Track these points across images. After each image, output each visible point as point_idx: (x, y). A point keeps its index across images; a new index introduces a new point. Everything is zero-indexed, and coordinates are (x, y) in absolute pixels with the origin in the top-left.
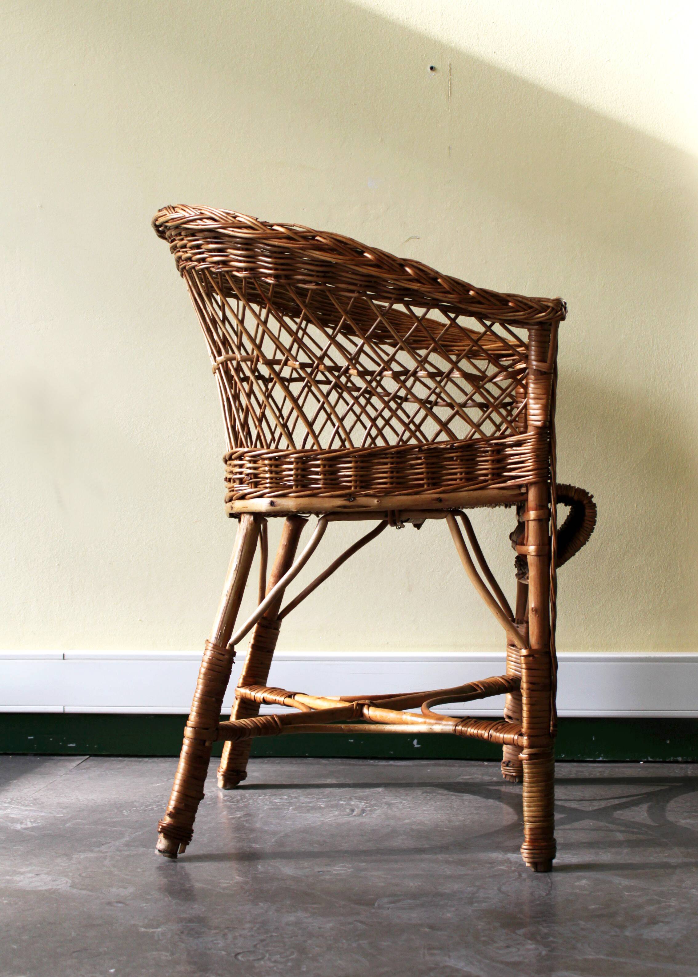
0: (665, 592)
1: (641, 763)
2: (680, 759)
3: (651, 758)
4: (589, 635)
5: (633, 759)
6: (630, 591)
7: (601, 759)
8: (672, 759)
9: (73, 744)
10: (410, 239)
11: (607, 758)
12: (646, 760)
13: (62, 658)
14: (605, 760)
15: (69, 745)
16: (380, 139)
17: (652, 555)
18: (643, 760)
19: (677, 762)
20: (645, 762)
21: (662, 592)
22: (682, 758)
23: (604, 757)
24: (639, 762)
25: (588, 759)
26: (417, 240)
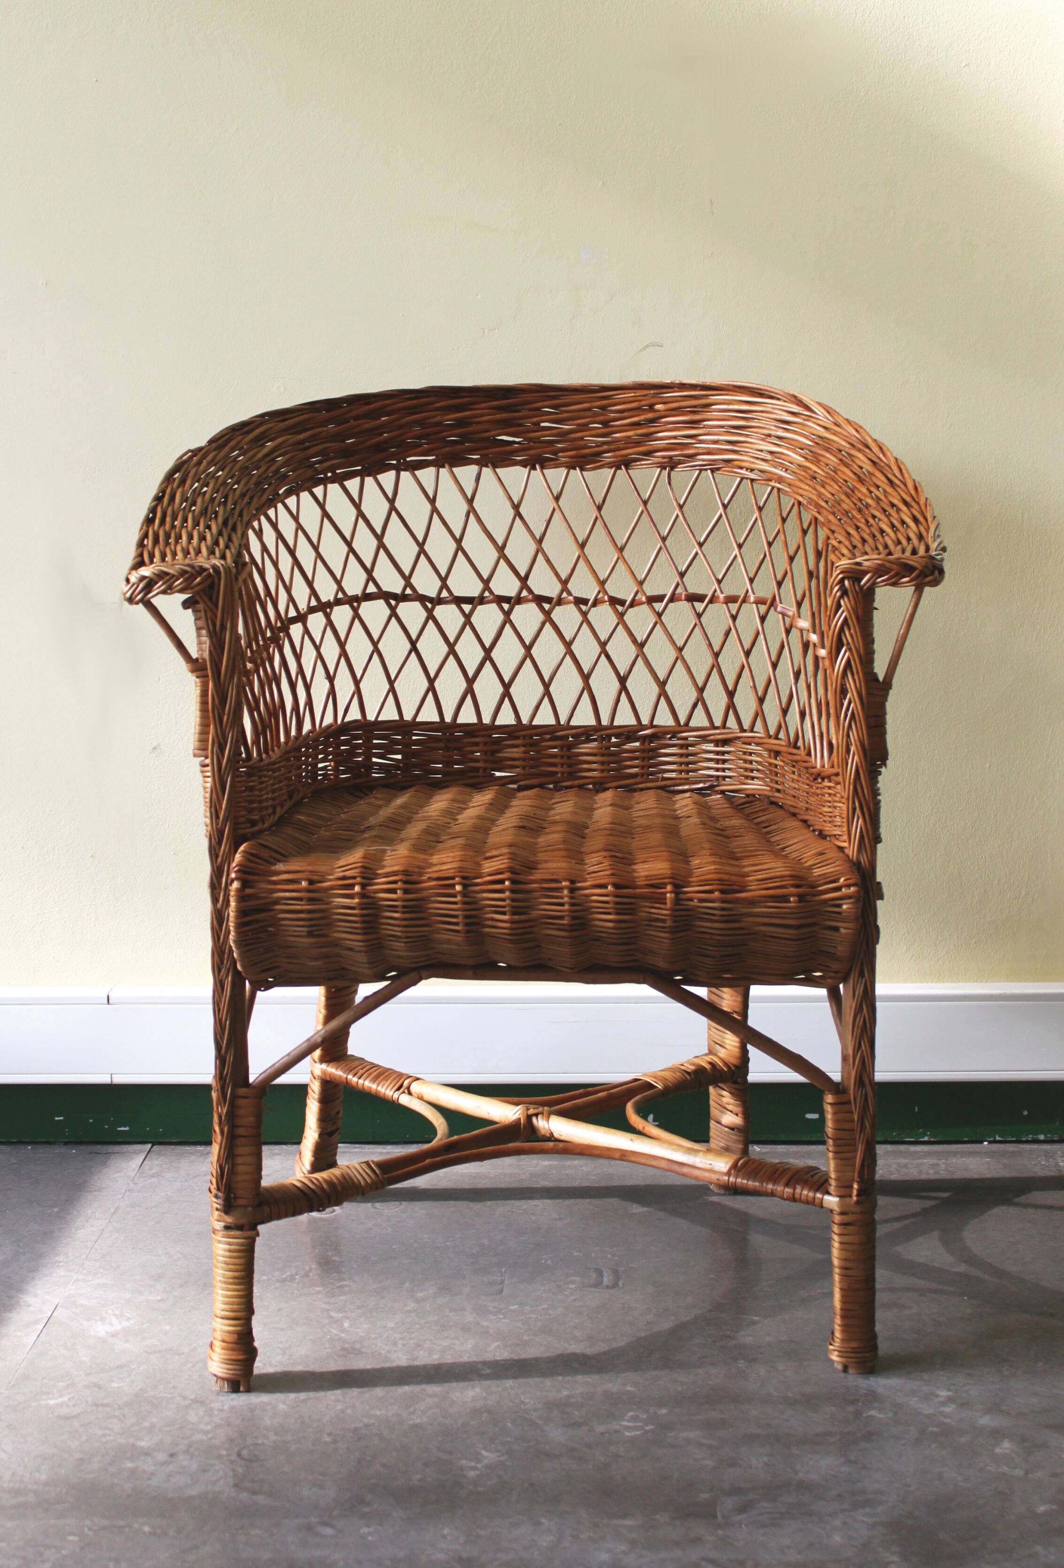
0: (1027, 894)
1: (986, 1143)
2: (1042, 1137)
3: (999, 1137)
4: (912, 957)
5: (974, 1139)
6: (976, 893)
7: (926, 1139)
8: (1030, 1137)
9: (125, 1127)
10: (647, 346)
11: (936, 1137)
12: (992, 1139)
13: (106, 1001)
14: (932, 1140)
15: (119, 1129)
16: (600, 183)
17: (1010, 840)
18: (988, 1139)
19: (1036, 1141)
20: (990, 1142)
21: (1023, 893)
22: (1046, 1136)
23: (931, 1136)
24: (981, 1142)
25: (907, 1139)
26: (659, 348)
